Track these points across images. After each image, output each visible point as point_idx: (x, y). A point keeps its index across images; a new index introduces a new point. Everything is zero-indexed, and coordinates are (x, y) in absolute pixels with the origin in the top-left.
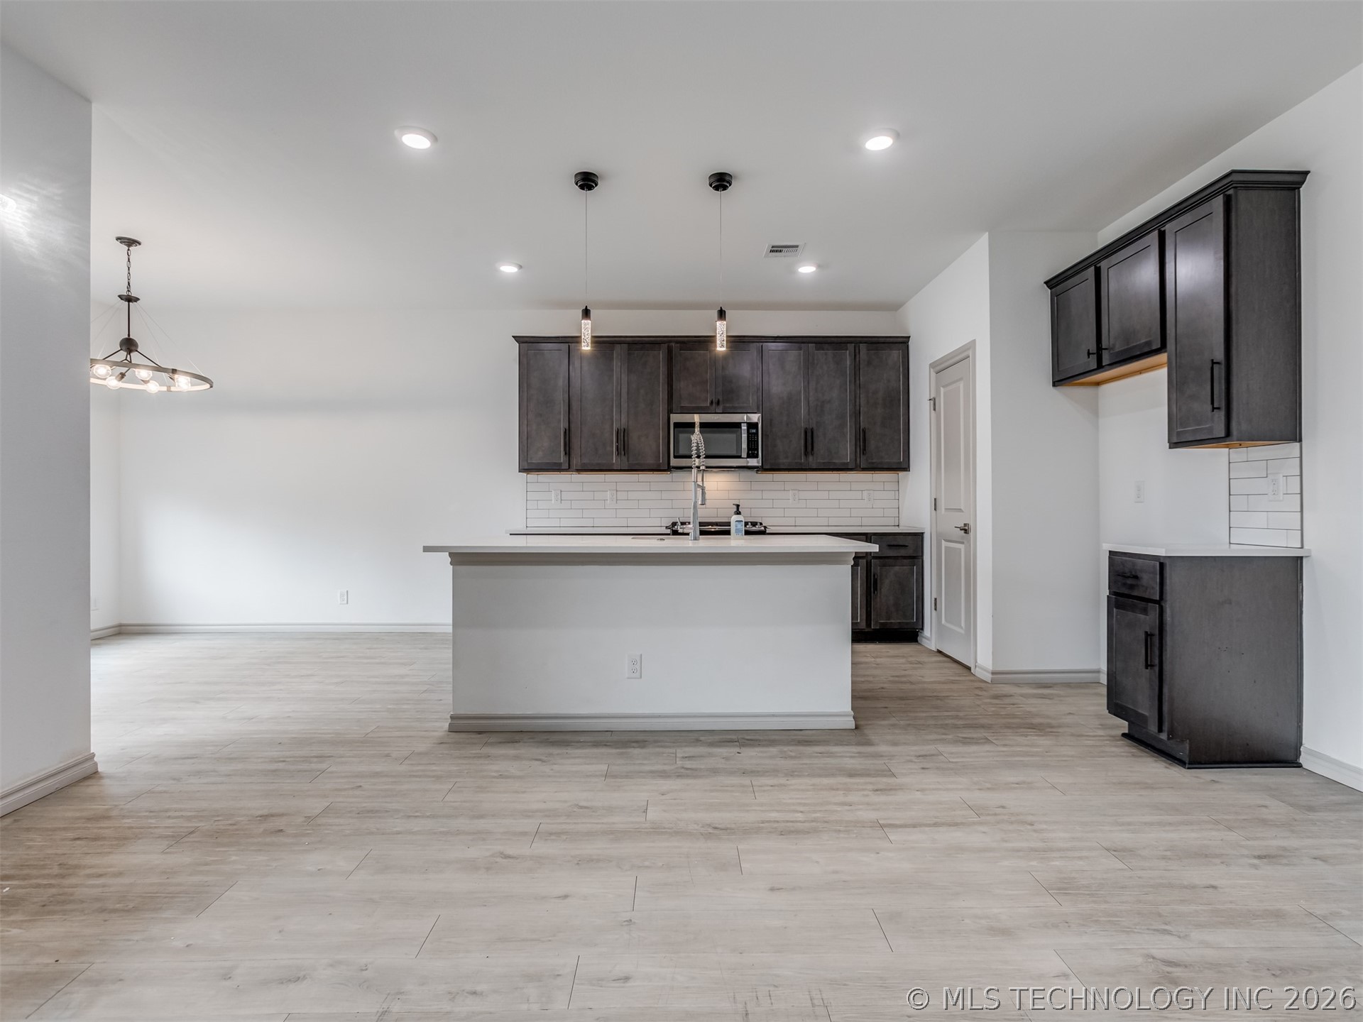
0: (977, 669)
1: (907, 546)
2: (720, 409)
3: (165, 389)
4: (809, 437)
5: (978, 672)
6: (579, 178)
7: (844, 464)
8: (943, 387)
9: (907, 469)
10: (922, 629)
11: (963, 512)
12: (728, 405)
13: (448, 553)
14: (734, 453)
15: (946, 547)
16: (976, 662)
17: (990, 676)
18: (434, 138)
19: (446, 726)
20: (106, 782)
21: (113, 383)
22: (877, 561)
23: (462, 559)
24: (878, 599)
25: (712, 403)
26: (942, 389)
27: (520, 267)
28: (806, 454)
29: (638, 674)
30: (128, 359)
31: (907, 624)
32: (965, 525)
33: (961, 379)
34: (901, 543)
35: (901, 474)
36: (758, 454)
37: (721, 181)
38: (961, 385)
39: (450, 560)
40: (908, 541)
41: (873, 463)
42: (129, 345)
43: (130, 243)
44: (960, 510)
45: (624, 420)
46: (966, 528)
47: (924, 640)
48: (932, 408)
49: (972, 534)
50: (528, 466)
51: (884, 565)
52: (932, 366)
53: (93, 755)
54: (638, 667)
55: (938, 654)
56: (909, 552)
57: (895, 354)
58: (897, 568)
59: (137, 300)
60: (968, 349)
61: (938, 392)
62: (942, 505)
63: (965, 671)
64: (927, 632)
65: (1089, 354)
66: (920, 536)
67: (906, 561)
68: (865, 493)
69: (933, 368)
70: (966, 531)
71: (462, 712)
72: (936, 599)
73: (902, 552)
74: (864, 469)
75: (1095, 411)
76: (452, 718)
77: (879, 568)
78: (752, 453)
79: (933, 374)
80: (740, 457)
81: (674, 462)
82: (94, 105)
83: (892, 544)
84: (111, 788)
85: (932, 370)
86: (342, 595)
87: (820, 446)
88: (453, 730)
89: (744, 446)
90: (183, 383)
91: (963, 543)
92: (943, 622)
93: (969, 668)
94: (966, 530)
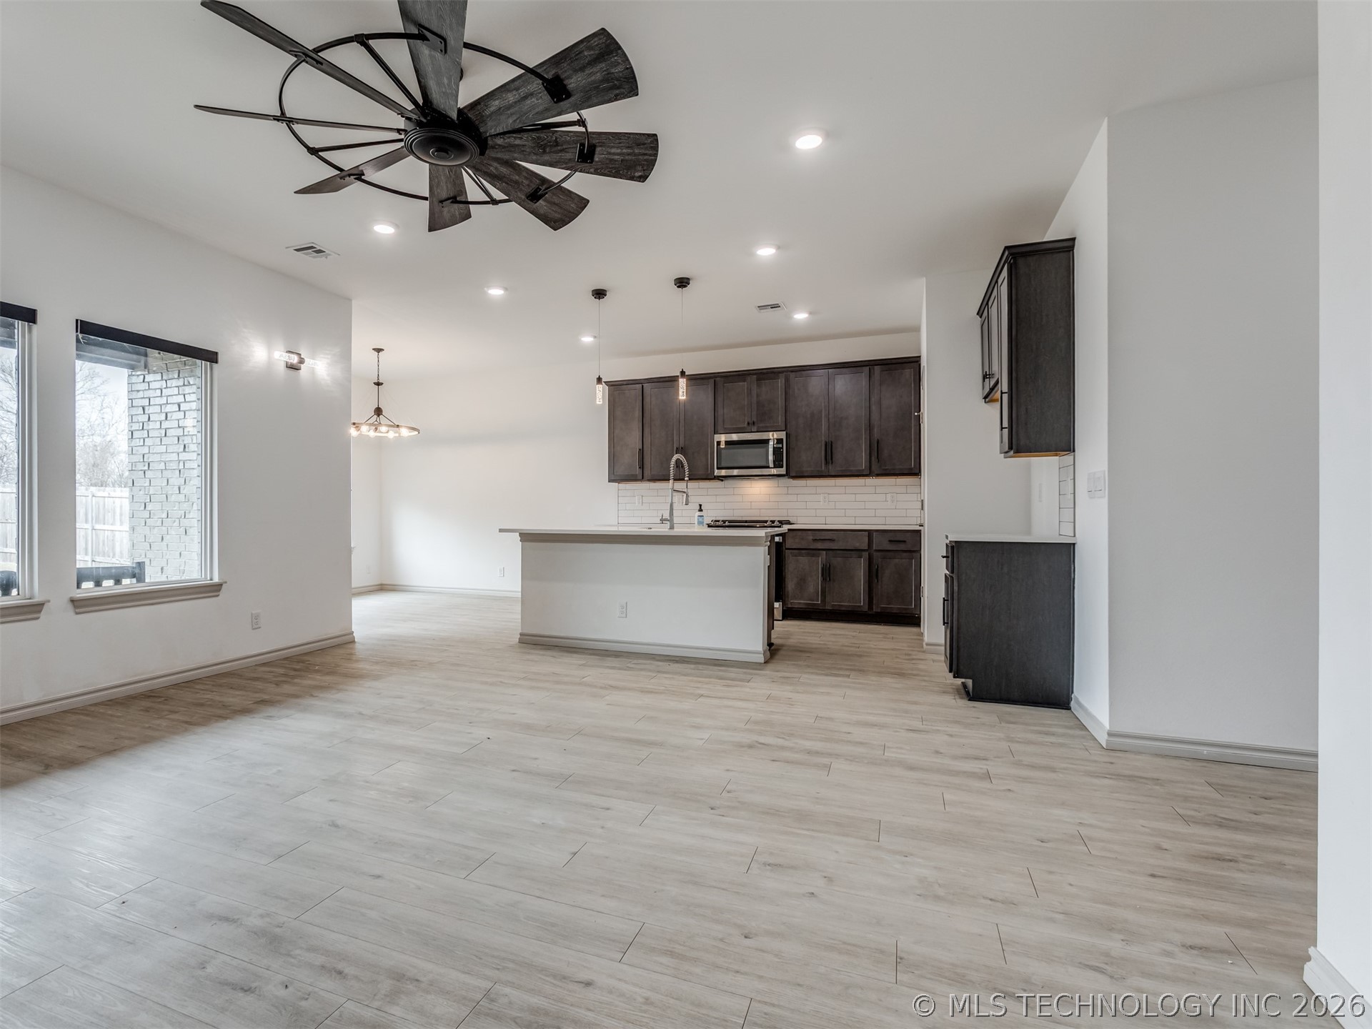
1: (906, 541)
2: (755, 429)
3: (397, 435)
4: (829, 449)
6: (594, 293)
7: (859, 470)
9: (918, 474)
12: (761, 425)
13: (518, 534)
14: (763, 464)
18: (506, 289)
19: (518, 640)
20: (357, 644)
21: (372, 434)
22: (879, 554)
23: (528, 538)
24: (879, 588)
25: (748, 424)
27: (595, 337)
28: (827, 463)
29: (624, 615)
30: (378, 420)
31: (906, 610)
34: (901, 539)
35: (913, 478)
36: (783, 465)
37: (682, 283)
39: (519, 538)
40: (907, 537)
41: (886, 470)
42: (378, 411)
43: (379, 350)
45: (682, 442)
50: (615, 477)
51: (884, 558)
53: (353, 632)
54: (624, 610)
56: (908, 547)
57: (908, 373)
58: (896, 561)
59: (382, 384)
66: (917, 533)
67: (904, 555)
68: (889, 496)
71: (526, 631)
73: (902, 547)
74: (878, 475)
76: (521, 634)
77: (880, 560)
78: (778, 464)
80: (768, 467)
81: (717, 472)
82: (353, 302)
83: (892, 539)
84: (357, 646)
86: (500, 570)
87: (838, 456)
88: (521, 641)
89: (771, 458)
90: (405, 432)
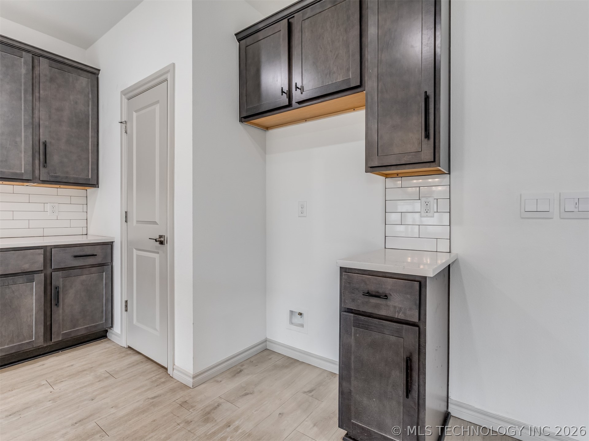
0: (175, 371)
1: (96, 255)
5: (176, 375)
7: (16, 173)
8: (136, 111)
9: (96, 185)
10: (112, 327)
11: (157, 224)
15: (138, 256)
16: (174, 365)
17: (191, 380)
22: (60, 273)
24: (61, 311)
26: (135, 114)
31: (95, 326)
32: (161, 237)
33: (158, 102)
34: (89, 253)
35: (90, 190)
38: (157, 107)
40: (97, 250)
41: (56, 177)
44: (155, 223)
46: (162, 239)
47: (113, 336)
48: (124, 131)
49: (168, 246)
51: (68, 276)
52: (124, 93)
55: (130, 352)
56: (98, 260)
57: (85, 82)
58: (84, 277)
60: (168, 72)
61: (130, 115)
62: (134, 217)
63: (161, 370)
64: (117, 328)
65: (283, 92)
66: (110, 244)
67: (94, 269)
68: (48, 207)
69: (124, 95)
70: (162, 243)
72: (126, 302)
73: (90, 261)
74: (44, 182)
75: (264, 148)
77: (61, 279)
79: (125, 101)
83: (78, 254)
85: (123, 97)
91: (158, 253)
92: (135, 321)
93: (166, 369)
94: (161, 241)
